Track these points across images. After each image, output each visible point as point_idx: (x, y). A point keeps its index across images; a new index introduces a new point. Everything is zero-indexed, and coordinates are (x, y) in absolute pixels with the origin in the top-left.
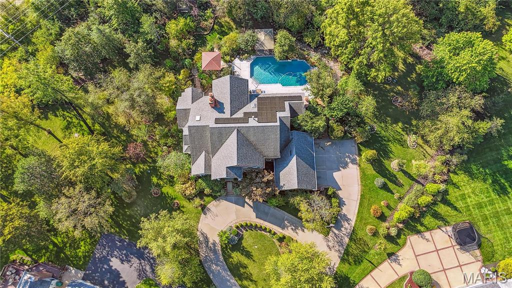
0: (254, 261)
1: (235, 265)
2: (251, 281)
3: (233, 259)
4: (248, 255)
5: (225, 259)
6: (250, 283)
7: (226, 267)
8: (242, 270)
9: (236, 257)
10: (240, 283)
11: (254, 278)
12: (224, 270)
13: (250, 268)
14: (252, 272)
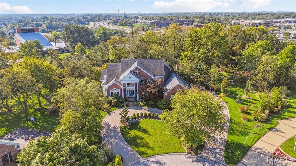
0: (150, 135)
1: (133, 138)
2: (148, 148)
3: (130, 134)
4: (144, 131)
5: (123, 135)
6: (147, 149)
7: (124, 140)
8: (139, 141)
9: (133, 133)
10: (137, 149)
11: (151, 145)
12: (122, 141)
13: (146, 139)
14: (148, 142)
